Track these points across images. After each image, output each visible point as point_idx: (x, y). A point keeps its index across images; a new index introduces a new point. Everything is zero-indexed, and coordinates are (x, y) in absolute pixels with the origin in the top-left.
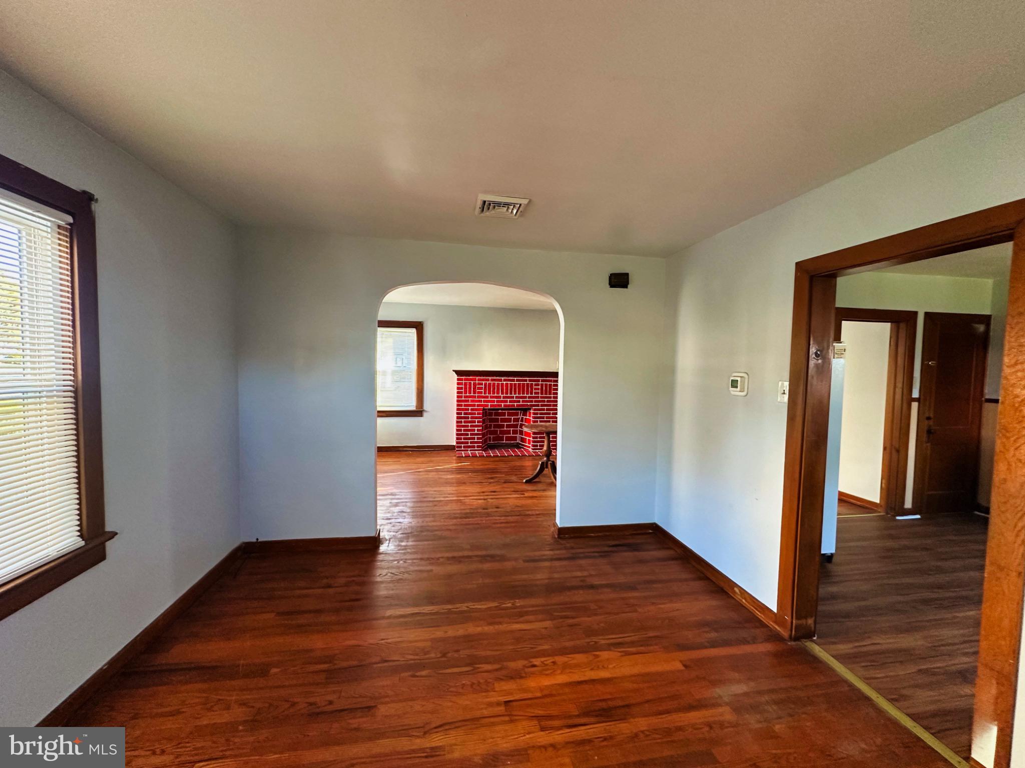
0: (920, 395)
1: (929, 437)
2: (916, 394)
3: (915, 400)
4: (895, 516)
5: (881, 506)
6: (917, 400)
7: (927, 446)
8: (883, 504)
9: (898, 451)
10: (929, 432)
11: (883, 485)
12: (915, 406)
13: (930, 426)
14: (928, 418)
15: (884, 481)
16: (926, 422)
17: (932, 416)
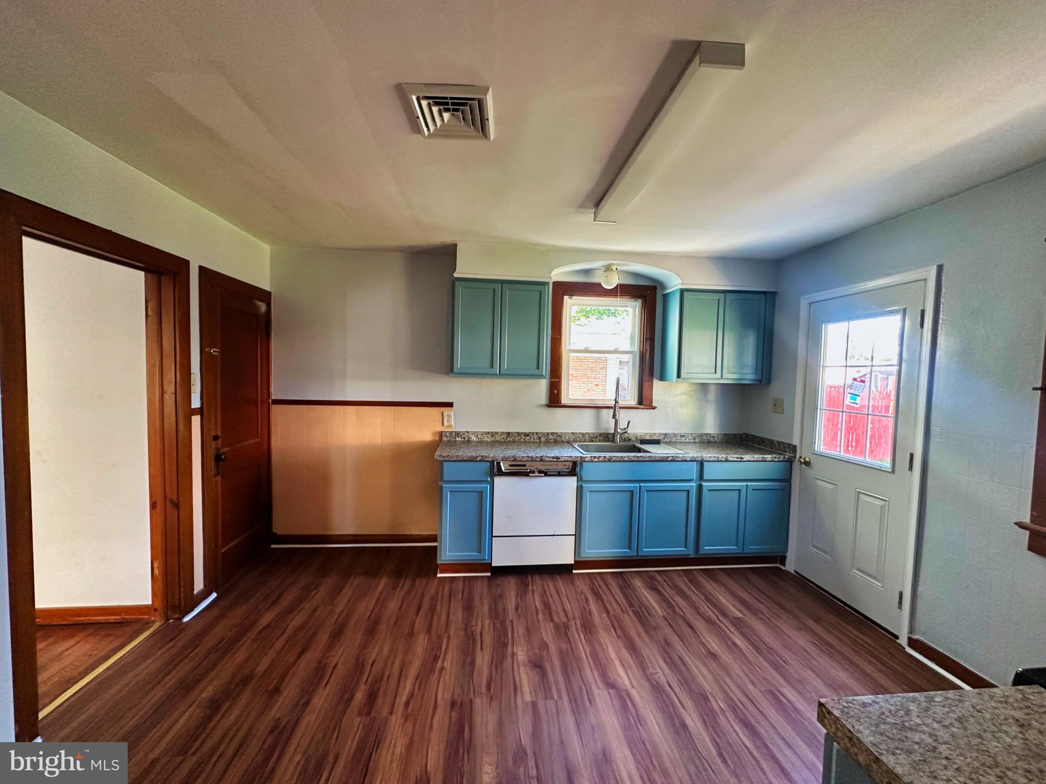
0: (202, 404)
1: (217, 467)
2: (196, 403)
3: (195, 412)
4: (181, 619)
5: (155, 610)
6: (200, 411)
7: (217, 481)
8: (158, 605)
9: (177, 506)
10: (218, 458)
11: (156, 571)
12: (196, 420)
13: (218, 449)
14: (216, 438)
15: (156, 565)
16: (213, 443)
17: (219, 434)
